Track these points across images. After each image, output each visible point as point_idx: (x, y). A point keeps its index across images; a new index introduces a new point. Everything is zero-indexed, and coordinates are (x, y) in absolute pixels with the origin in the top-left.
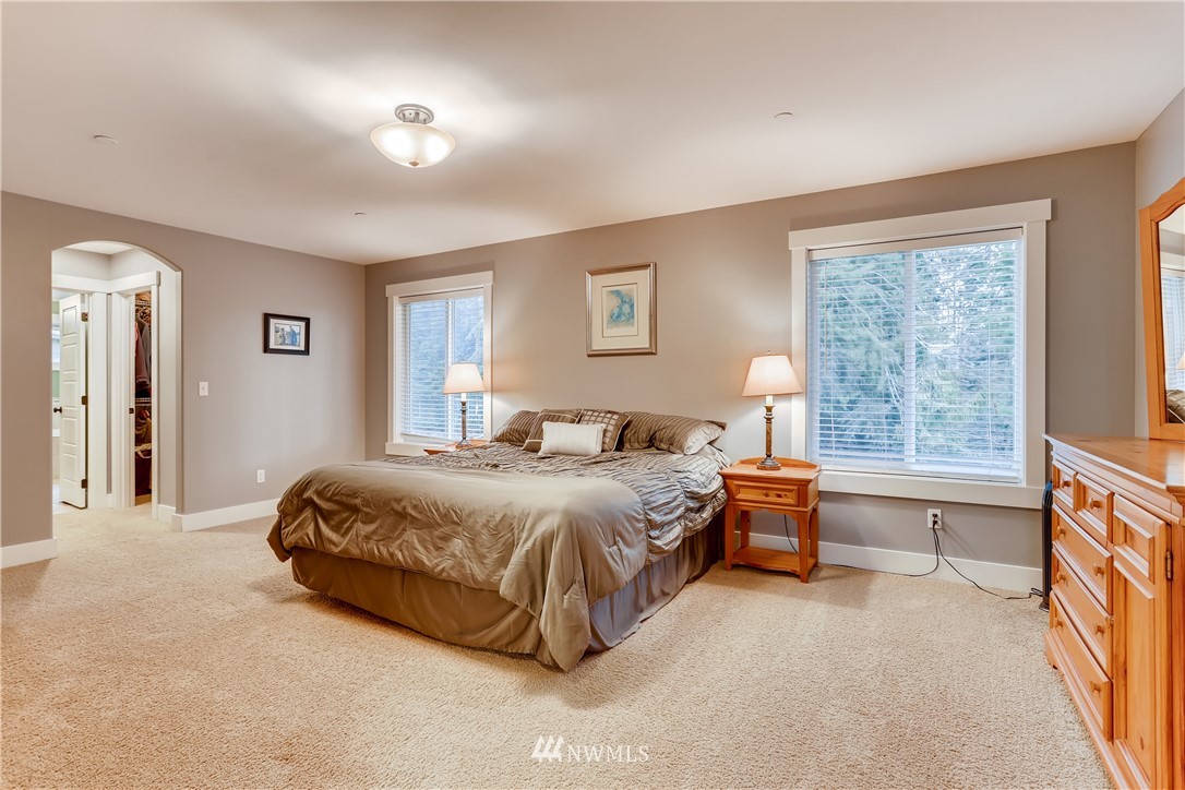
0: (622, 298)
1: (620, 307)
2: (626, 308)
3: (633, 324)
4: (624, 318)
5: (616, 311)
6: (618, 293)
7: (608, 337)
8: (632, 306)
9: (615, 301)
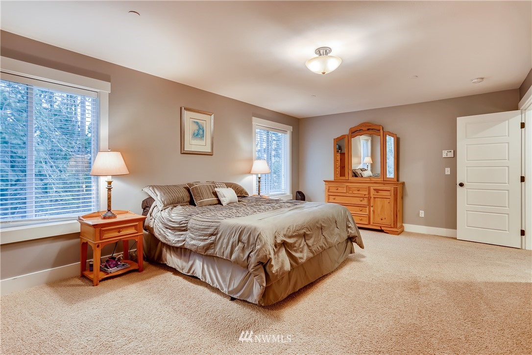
0: (199, 126)
1: (198, 131)
2: (201, 132)
3: (203, 140)
4: (200, 136)
5: (196, 132)
6: (197, 123)
7: (192, 145)
8: (203, 131)
9: (196, 127)
